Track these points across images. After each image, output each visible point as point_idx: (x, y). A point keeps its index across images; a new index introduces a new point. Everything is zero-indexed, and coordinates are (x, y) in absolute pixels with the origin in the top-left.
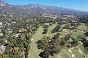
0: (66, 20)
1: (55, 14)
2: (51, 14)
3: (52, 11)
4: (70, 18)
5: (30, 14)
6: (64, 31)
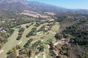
0: (45, 19)
1: (37, 11)
2: (33, 10)
3: (33, 7)
4: (50, 15)
5: (8, 11)
6: (38, 34)
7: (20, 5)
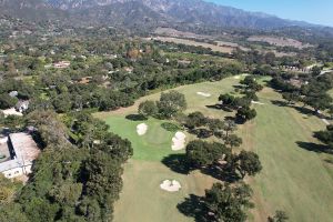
1: (210, 32)
3: (192, 21)
7: (141, 10)
